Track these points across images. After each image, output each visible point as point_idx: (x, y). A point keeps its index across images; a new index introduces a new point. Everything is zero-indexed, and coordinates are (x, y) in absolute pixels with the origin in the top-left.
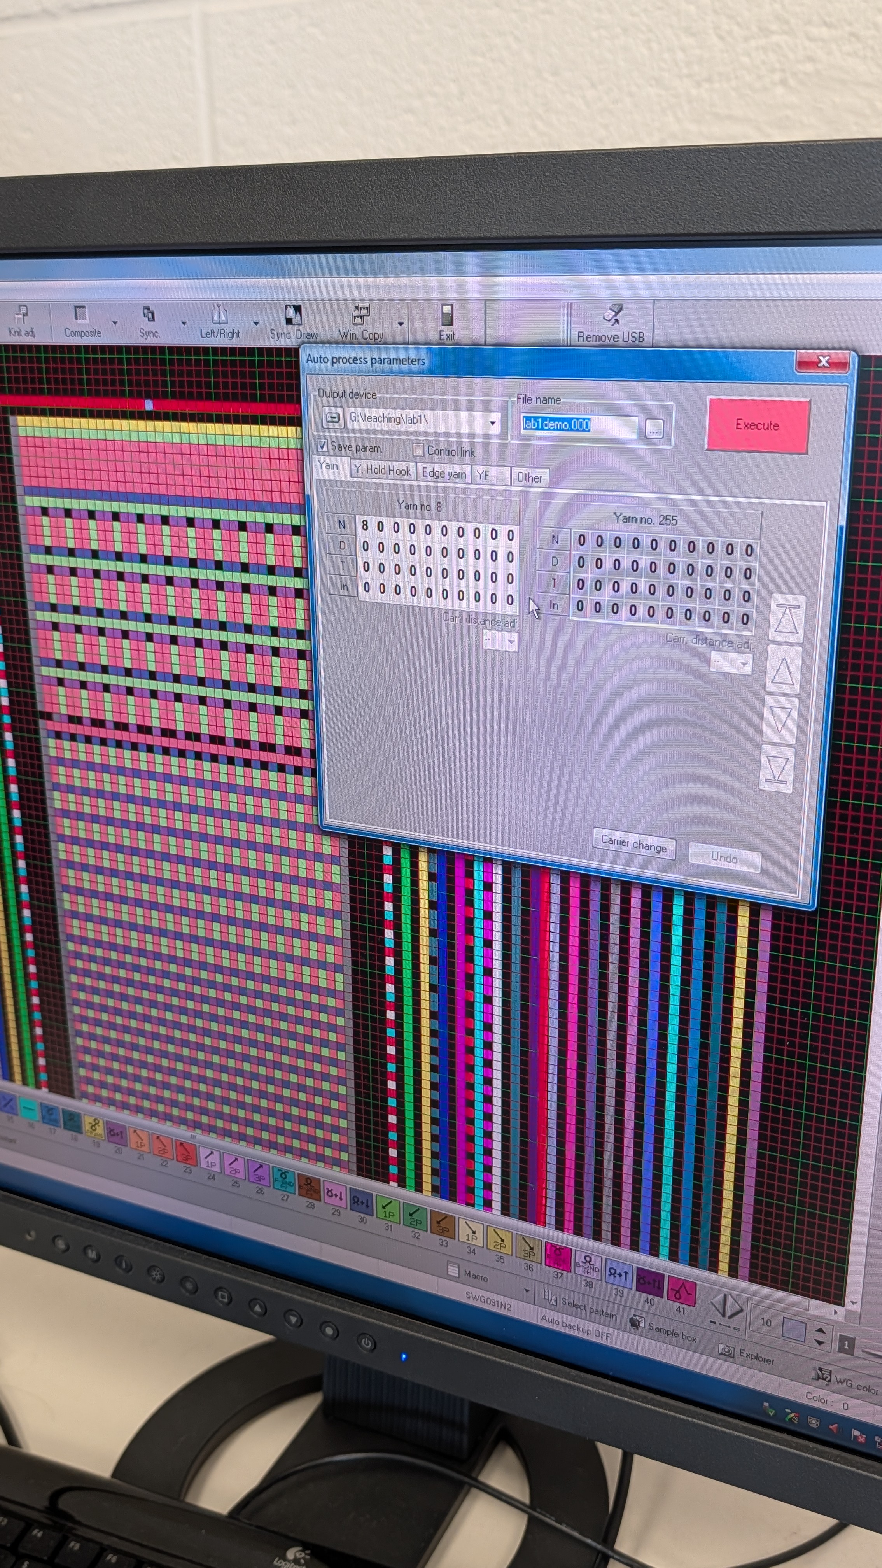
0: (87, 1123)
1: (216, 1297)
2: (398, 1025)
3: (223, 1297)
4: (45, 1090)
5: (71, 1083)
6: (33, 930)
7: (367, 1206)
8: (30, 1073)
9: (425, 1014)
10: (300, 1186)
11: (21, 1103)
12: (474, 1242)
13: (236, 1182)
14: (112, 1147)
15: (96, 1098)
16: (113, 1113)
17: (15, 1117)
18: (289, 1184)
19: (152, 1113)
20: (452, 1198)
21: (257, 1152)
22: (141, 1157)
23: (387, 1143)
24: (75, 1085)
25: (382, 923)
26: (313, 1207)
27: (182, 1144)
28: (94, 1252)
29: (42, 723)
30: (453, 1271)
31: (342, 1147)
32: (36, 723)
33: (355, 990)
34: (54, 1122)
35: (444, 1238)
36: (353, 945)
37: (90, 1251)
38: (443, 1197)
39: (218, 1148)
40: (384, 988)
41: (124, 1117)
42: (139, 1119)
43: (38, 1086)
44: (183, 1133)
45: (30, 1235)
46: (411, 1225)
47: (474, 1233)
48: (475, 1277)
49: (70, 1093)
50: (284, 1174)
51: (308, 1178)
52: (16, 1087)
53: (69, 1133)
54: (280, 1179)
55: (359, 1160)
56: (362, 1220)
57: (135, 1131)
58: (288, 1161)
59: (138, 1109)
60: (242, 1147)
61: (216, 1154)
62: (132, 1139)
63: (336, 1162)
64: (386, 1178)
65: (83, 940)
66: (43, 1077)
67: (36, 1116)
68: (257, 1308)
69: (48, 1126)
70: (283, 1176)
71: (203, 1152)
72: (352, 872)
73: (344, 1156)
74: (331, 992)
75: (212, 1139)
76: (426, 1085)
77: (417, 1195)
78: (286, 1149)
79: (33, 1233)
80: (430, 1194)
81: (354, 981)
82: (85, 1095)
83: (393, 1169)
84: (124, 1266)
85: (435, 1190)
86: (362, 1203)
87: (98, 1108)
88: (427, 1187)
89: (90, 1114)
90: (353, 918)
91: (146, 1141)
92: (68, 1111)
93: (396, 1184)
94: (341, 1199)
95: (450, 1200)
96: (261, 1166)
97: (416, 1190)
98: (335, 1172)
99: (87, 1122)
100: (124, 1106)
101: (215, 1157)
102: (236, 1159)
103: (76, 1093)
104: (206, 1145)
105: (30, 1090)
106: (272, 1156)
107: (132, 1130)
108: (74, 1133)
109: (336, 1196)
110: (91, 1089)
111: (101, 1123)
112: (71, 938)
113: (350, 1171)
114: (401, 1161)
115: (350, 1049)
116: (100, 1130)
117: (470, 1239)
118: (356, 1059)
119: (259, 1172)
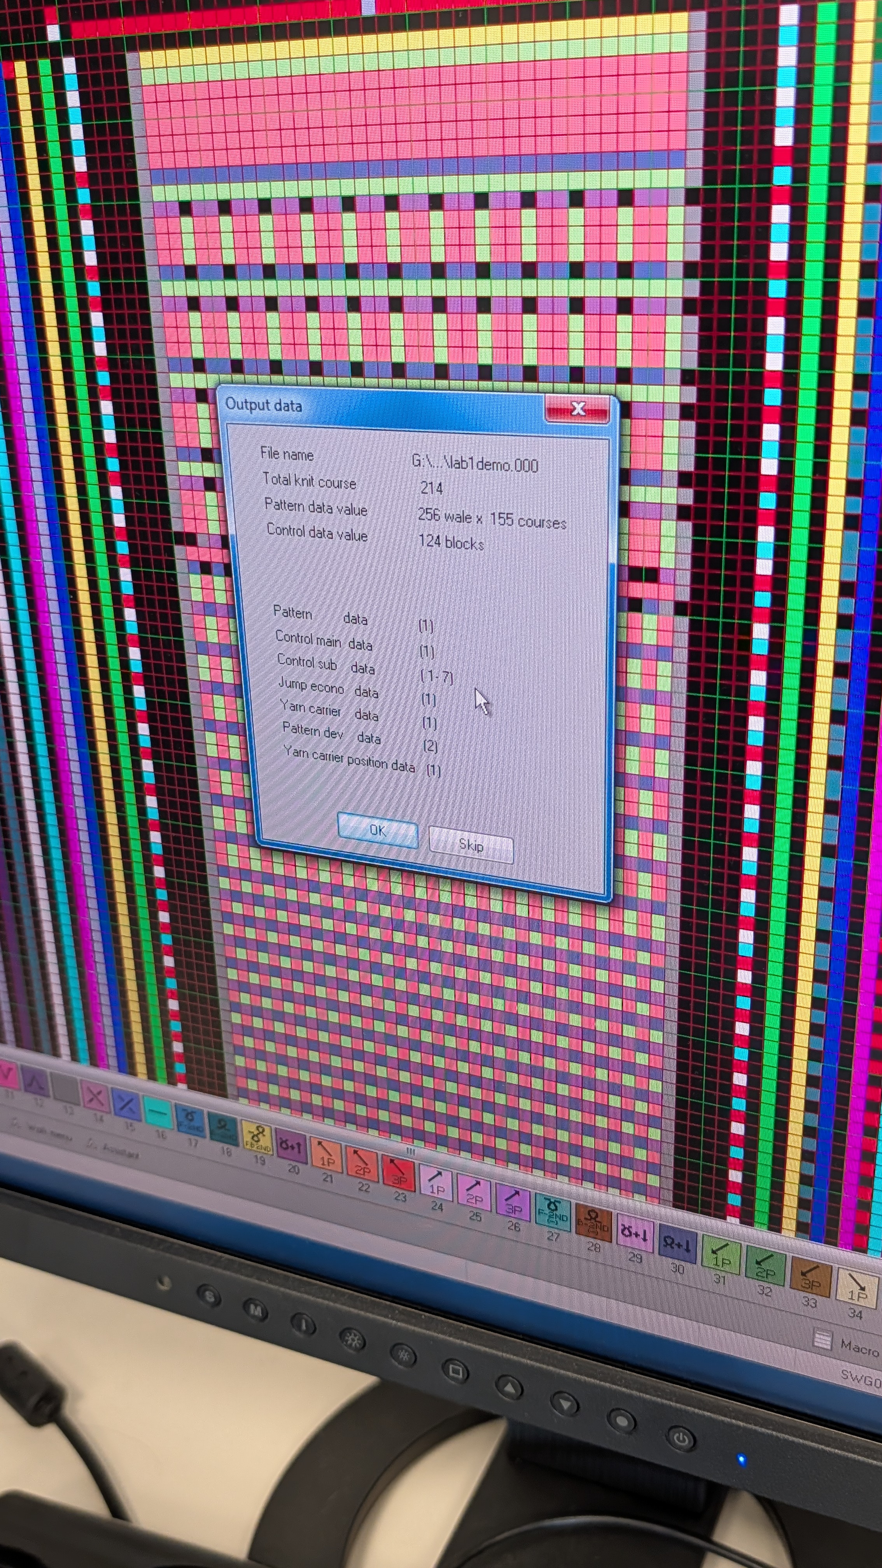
0: (245, 1132)
1: (447, 1374)
2: (758, 992)
3: (456, 1372)
4: (182, 1086)
5: (222, 1077)
6: (164, 861)
7: (688, 1250)
8: (160, 1063)
9: (805, 974)
10: (578, 1222)
11: (147, 1104)
12: (862, 1302)
13: (477, 1215)
14: (286, 1164)
15: (261, 1097)
16: (285, 1118)
17: (136, 1124)
18: (561, 1218)
19: (348, 1118)
20: (829, 1239)
21: (512, 1173)
22: (327, 1179)
23: (728, 1163)
24: (229, 1079)
25: (740, 838)
26: (597, 1249)
27: (392, 1161)
28: (259, 1309)
29: (179, 551)
30: (823, 1341)
31: (650, 1168)
32: (171, 552)
33: (684, 939)
34: (198, 1131)
35: (810, 1296)
36: (686, 872)
37: (252, 1307)
38: (815, 1238)
39: (447, 1166)
40: (736, 937)
41: (305, 1123)
42: (328, 1127)
43: (172, 1080)
44: (396, 1145)
45: (162, 1283)
46: (758, 1277)
47: (863, 1289)
48: (858, 1350)
49: (221, 1091)
50: (553, 1204)
51: (592, 1211)
52: (139, 1082)
53: (218, 1146)
54: (547, 1211)
55: (677, 1186)
56: (677, 1269)
57: (320, 1143)
58: (561, 1185)
59: (325, 1113)
60: (488, 1165)
61: (447, 1176)
62: (316, 1154)
63: (640, 1188)
64: (721, 1211)
65: (244, 873)
66: (180, 1068)
67: (168, 1122)
68: (509, 1388)
69: (185, 1137)
70: (552, 1207)
71: (425, 1173)
72: (689, 760)
73: (653, 1180)
74: (645, 943)
75: (442, 1154)
76: (799, 1079)
77: (773, 1236)
78: (560, 1169)
79: (166, 1280)
80: (792, 1235)
81: (684, 926)
82: (243, 1093)
83: (734, 1200)
84: (304, 1327)
85: (802, 1229)
86: (679, 1245)
87: (263, 1111)
88: (789, 1222)
89: (250, 1118)
90: (687, 831)
91: (336, 1158)
92: (216, 1115)
93: (737, 1221)
94: (645, 1240)
95: (826, 1243)
96: (517, 1193)
97: (770, 1229)
98: (639, 1202)
99: (246, 1130)
100: (304, 1108)
101: (445, 1181)
102: (478, 1183)
103: (230, 1090)
104: (429, 1162)
105: (161, 1087)
106: (537, 1179)
107: (315, 1142)
108: (226, 1146)
109: (637, 1235)
110: (252, 1085)
111: (267, 1132)
112: (225, 871)
113: (661, 1201)
114: (748, 1189)
115: (672, 1027)
116: (266, 1141)
117: (855, 1297)
118: (681, 1042)
119: (515, 1201)
